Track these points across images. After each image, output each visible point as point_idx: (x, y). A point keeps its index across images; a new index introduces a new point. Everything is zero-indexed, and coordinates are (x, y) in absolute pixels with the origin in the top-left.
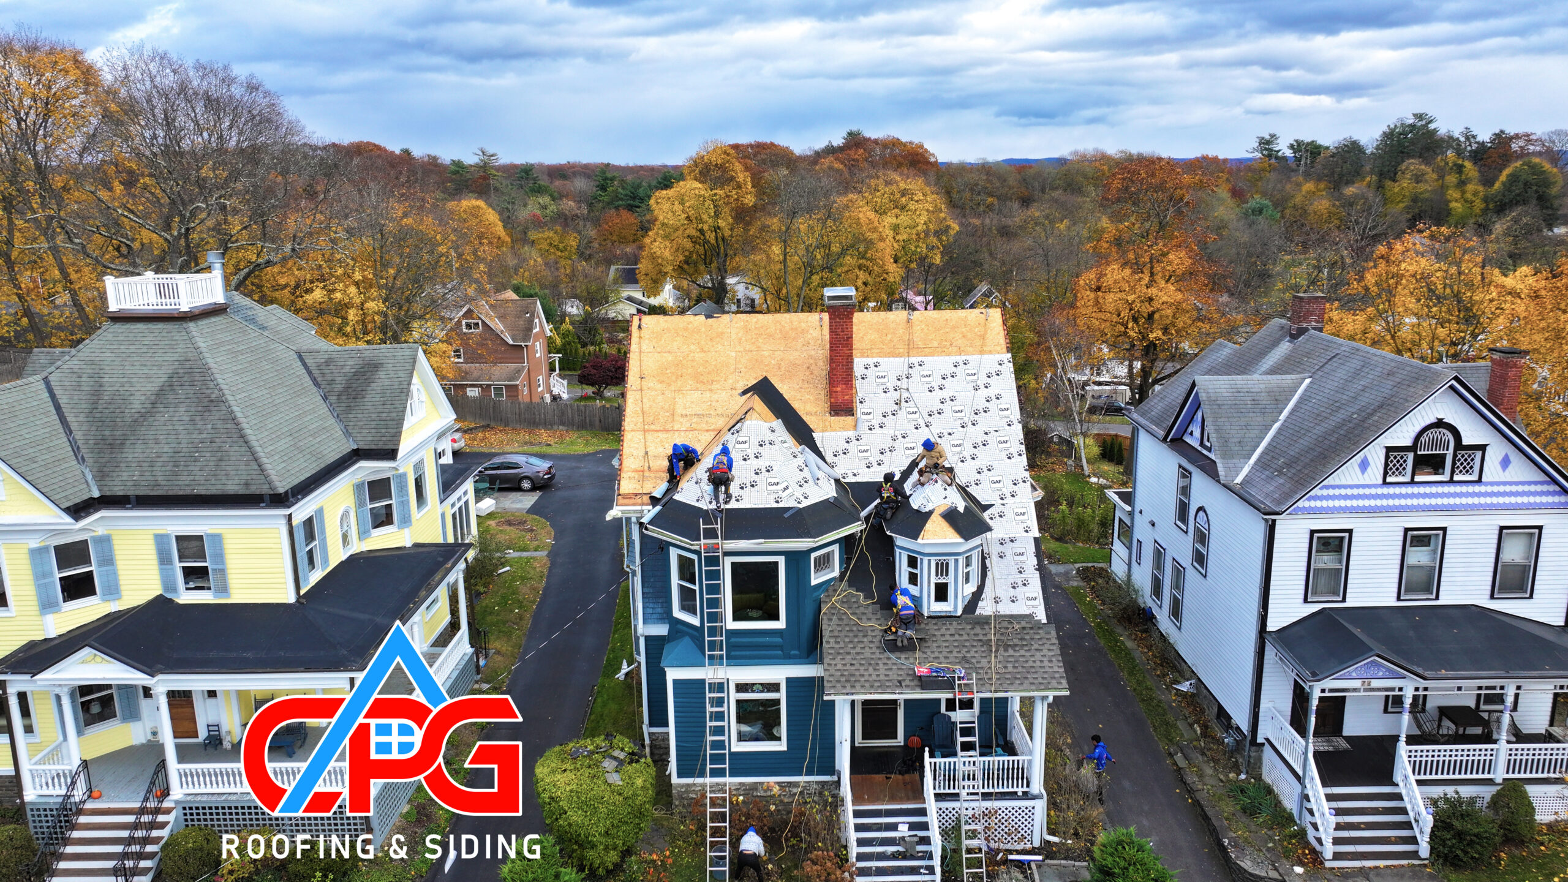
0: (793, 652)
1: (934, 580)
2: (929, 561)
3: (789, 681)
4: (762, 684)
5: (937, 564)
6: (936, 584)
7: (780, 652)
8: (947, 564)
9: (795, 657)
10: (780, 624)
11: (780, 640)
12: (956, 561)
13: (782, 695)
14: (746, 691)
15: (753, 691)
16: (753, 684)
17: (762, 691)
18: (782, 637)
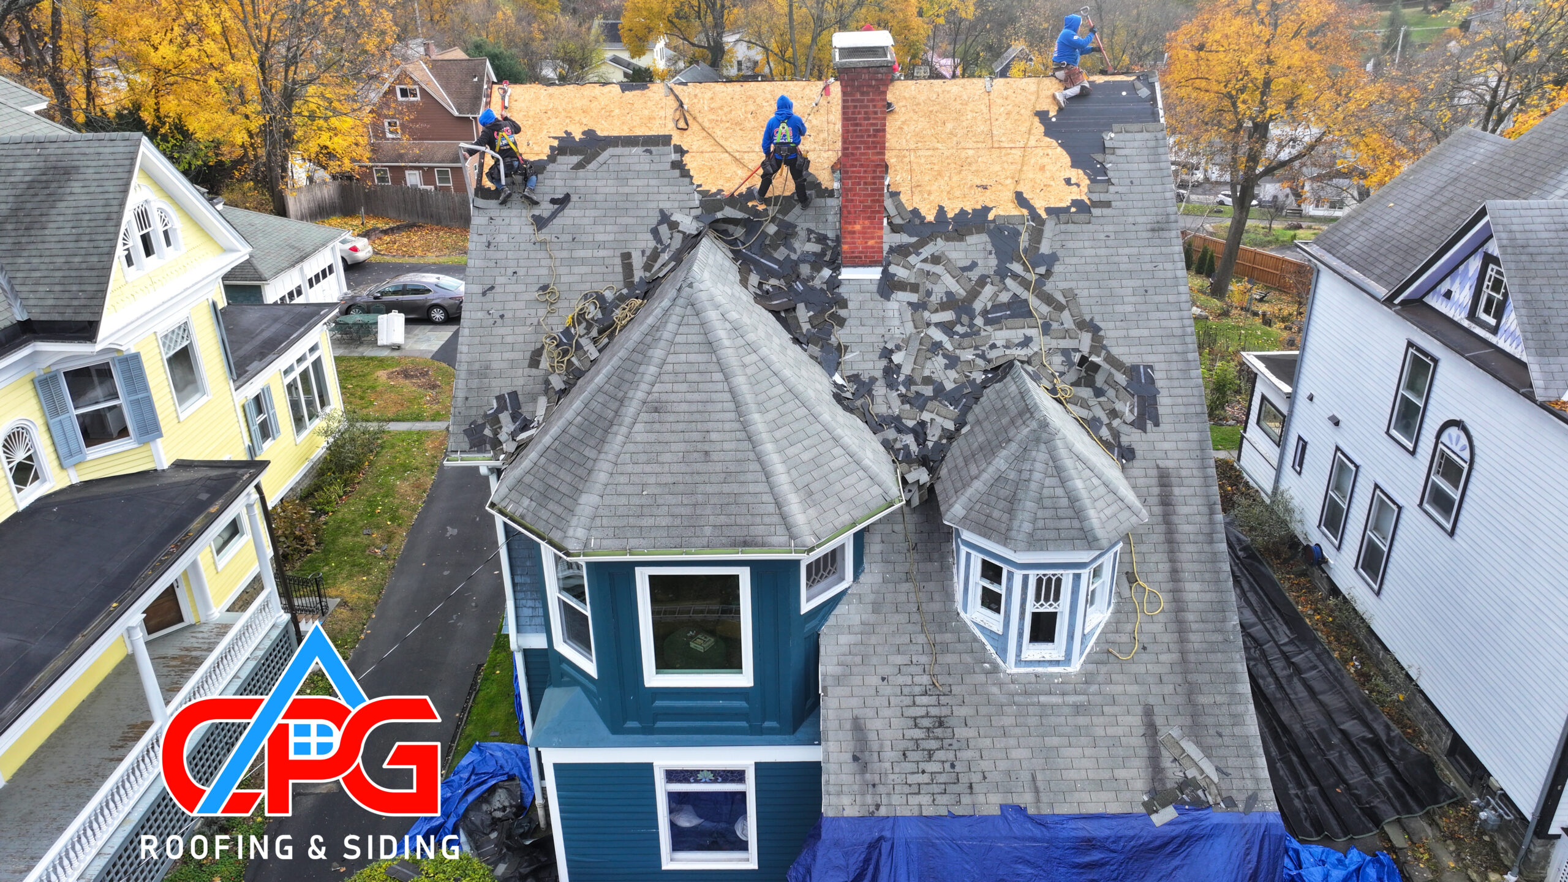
0: (767, 724)
1: (1031, 607)
2: (1026, 578)
3: (759, 766)
4: (712, 771)
5: (1039, 581)
6: (1036, 616)
7: (744, 724)
8: (1059, 581)
9: (771, 731)
10: (744, 679)
11: (744, 704)
12: (1077, 577)
13: (750, 787)
14: (687, 781)
15: (697, 781)
16: (698, 771)
17: (715, 781)
18: (747, 701)
